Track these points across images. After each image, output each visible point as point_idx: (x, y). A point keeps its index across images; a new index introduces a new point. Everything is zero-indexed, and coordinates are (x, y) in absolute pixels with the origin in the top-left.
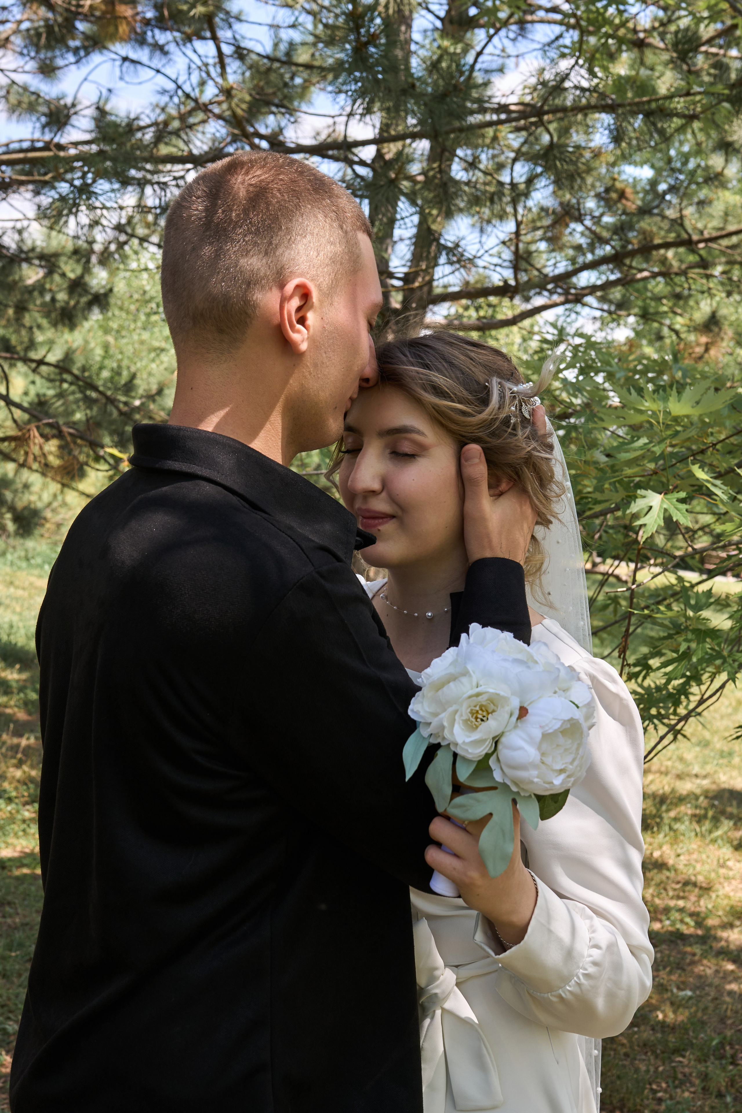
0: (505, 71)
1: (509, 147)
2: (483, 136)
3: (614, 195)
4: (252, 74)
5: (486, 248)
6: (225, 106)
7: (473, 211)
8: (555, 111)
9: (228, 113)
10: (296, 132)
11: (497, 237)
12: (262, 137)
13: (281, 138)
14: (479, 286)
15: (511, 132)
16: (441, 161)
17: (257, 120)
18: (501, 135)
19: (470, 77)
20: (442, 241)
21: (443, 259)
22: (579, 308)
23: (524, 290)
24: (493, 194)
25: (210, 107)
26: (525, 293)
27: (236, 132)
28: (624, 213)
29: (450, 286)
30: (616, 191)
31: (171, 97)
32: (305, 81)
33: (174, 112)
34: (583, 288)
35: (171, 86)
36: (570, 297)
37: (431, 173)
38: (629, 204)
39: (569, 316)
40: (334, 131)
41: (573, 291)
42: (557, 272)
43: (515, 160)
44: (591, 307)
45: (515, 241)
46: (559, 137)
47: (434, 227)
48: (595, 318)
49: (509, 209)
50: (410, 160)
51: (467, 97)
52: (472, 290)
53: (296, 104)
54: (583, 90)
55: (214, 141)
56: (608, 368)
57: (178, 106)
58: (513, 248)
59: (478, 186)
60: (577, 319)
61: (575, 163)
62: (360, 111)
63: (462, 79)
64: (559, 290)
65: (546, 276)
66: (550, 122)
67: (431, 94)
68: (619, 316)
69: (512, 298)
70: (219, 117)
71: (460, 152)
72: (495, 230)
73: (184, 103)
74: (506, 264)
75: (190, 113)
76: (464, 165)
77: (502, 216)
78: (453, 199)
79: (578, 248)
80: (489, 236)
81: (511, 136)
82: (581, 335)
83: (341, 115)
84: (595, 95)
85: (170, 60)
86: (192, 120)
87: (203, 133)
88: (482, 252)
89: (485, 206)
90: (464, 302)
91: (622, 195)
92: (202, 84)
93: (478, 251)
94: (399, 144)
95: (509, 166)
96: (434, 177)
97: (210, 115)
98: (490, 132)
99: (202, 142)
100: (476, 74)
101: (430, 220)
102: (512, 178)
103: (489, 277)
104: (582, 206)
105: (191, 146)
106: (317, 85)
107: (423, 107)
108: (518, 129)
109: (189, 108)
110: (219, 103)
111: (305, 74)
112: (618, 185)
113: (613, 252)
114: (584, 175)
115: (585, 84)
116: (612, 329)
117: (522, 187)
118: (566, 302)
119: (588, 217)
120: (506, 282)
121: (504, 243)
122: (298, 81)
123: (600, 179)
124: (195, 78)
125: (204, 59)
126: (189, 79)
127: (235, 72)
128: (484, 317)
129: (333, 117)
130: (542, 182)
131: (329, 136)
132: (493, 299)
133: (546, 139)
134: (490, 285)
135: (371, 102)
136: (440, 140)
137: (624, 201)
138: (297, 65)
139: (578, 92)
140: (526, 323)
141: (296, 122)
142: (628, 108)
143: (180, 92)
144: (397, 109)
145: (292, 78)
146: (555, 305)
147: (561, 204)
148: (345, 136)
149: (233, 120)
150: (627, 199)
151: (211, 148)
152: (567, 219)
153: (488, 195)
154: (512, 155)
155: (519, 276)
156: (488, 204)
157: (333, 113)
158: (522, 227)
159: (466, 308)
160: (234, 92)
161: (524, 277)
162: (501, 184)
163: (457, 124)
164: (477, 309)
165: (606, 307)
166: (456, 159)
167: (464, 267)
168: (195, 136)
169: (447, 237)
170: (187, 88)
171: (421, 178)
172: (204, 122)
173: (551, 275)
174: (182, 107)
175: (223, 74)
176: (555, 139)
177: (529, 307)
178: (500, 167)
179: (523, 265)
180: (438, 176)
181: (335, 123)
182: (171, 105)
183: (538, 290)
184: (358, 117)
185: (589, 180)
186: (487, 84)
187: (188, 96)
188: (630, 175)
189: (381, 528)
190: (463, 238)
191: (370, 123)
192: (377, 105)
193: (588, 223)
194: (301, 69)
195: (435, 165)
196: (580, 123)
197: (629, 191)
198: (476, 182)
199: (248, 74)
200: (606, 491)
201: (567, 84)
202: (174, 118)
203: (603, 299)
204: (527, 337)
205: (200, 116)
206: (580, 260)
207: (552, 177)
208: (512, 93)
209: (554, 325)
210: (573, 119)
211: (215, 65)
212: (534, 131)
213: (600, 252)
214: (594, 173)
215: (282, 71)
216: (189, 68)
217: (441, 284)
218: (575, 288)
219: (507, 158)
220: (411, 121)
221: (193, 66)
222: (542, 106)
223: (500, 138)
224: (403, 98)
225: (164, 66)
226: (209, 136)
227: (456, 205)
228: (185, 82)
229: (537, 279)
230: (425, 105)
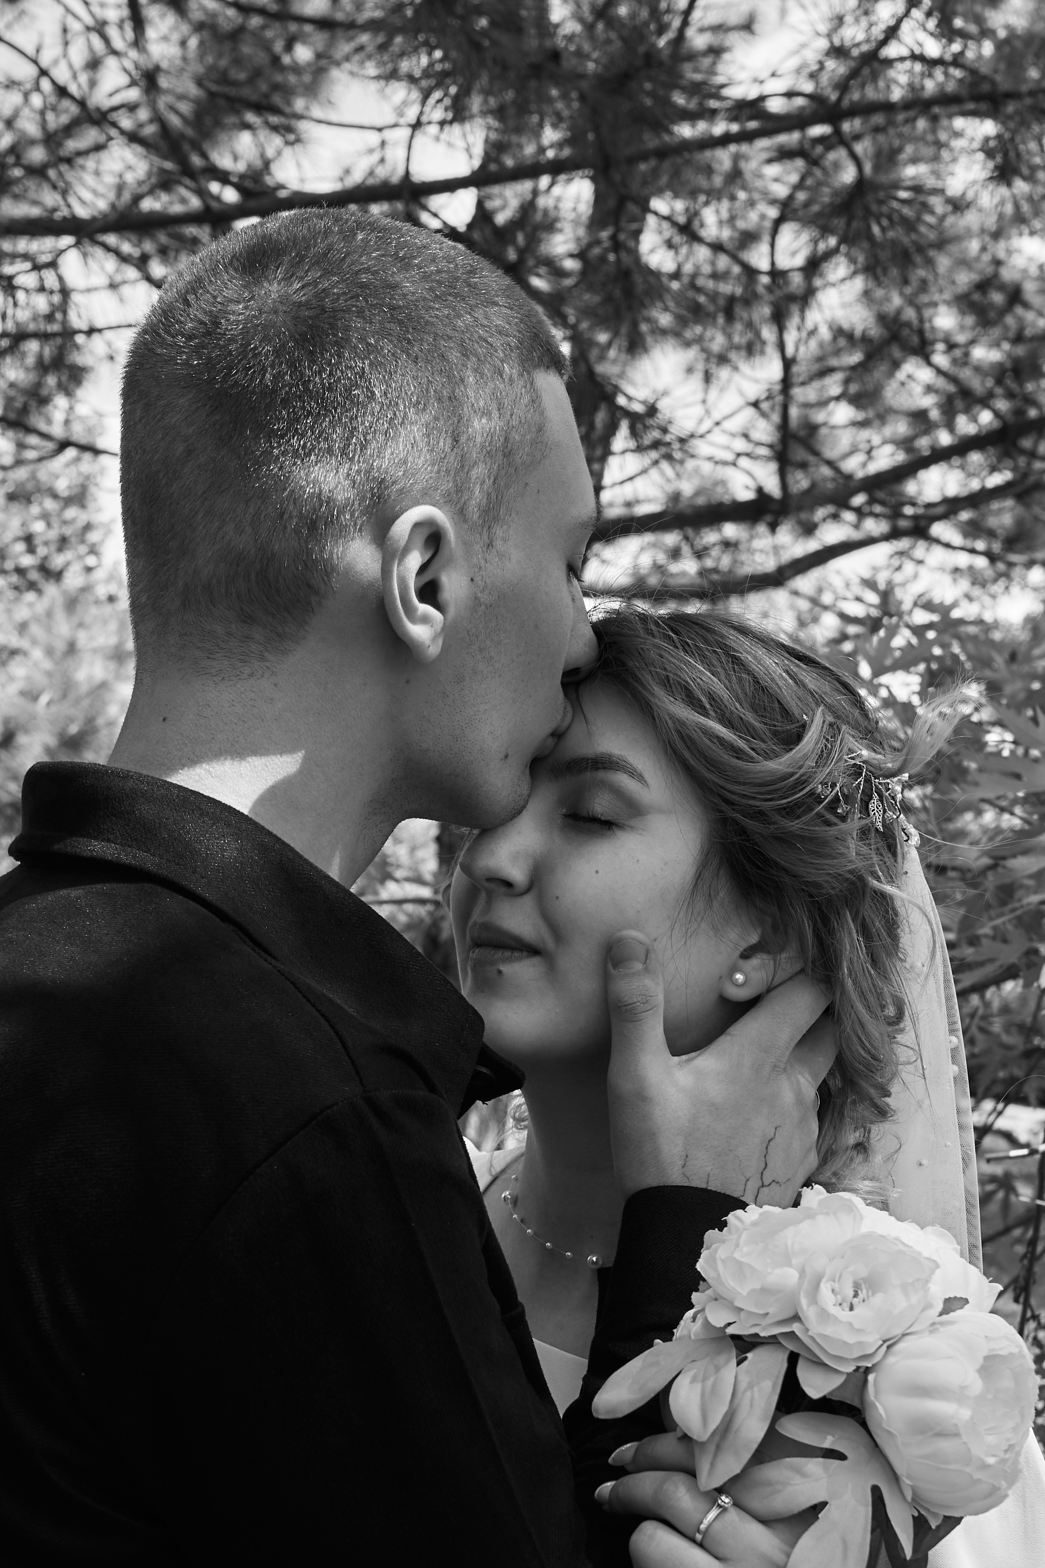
0: (756, 27)
1: (765, 193)
2: (709, 171)
3: (997, 298)
4: (202, 43)
5: (717, 415)
6: (143, 114)
7: (688, 334)
8: (865, 109)
9: (150, 130)
10: (299, 165)
11: (741, 393)
12: (224, 177)
13: (269, 181)
14: (701, 501)
15: (770, 161)
16: (616, 223)
17: (215, 143)
18: (749, 167)
19: (680, 37)
20: (621, 401)
21: (621, 440)
22: (920, 549)
23: (800, 509)
24: (731, 300)
25: (114, 116)
26: (803, 516)
27: (169, 165)
28: (1018, 339)
29: (638, 502)
30: (1002, 287)
31: (26, 95)
32: (319, 56)
33: (30, 126)
34: (929, 506)
35: (25, 71)
36: (903, 524)
37: (596, 251)
38: (1030, 316)
39: (899, 568)
40: (382, 160)
41: (908, 510)
42: (873, 468)
43: (778, 223)
44: (948, 546)
45: (779, 399)
46: (877, 168)
47: (601, 369)
48: (956, 570)
49: (768, 333)
50: (550, 225)
51: (674, 81)
52: (688, 511)
53: (299, 104)
54: (932, 63)
55: (120, 188)
56: (988, 673)
57: (42, 113)
58: (776, 418)
59: (701, 282)
60: (916, 576)
61: (910, 225)
62: (438, 114)
63: (662, 42)
64: (878, 509)
65: (849, 477)
66: (857, 137)
67: (596, 76)
68: (1011, 565)
69: (773, 527)
70: (133, 137)
71: (660, 205)
72: (737, 378)
73: (54, 109)
74: (764, 451)
75: (69, 130)
76: (668, 231)
77: (752, 349)
78: (643, 305)
79: (919, 417)
80: (722, 390)
81: (772, 170)
82: (929, 606)
83: (395, 125)
84: (957, 73)
85: (23, 13)
86: (72, 145)
87: (97, 173)
88: (707, 424)
89: (714, 324)
90: (671, 538)
91: (1015, 296)
92: (94, 64)
93: (701, 421)
94: (525, 187)
95: (766, 238)
96: (603, 259)
97: (113, 132)
98: (723, 158)
99: (95, 192)
100: (690, 32)
101: (594, 353)
102: (773, 264)
103: (723, 483)
104: (927, 325)
105: (72, 201)
106: (347, 66)
107: (576, 105)
108: (784, 155)
109: (64, 119)
110: (131, 108)
111: (320, 38)
112: (1007, 275)
113: (996, 424)
114: (932, 253)
115: (933, 48)
116: (994, 597)
117: (797, 280)
118: (894, 535)
119: (940, 347)
120: (760, 490)
121: (756, 404)
122: (303, 53)
123: (963, 263)
124: (78, 54)
125: (96, 10)
126: (65, 55)
127: (165, 39)
128: (715, 570)
129: (380, 130)
130: (838, 269)
131: (371, 173)
132: (730, 530)
133: (848, 175)
134: (726, 499)
135: (465, 92)
136: (617, 177)
137: (1019, 310)
138: (302, 20)
139: (918, 67)
140: (805, 583)
141: (298, 140)
142: (1028, 101)
143: (46, 84)
144: (522, 108)
145: (289, 47)
146: (869, 541)
147: (882, 318)
148: (407, 173)
149: (163, 145)
150: (1026, 305)
151: (113, 206)
152: (896, 352)
153: (721, 302)
154: (773, 213)
155: (790, 479)
156: (721, 320)
157: (379, 123)
158: (795, 369)
159: (675, 554)
160: (163, 82)
161: (800, 482)
162: (750, 272)
163: (651, 142)
164: (700, 554)
165: (980, 545)
166: (651, 220)
167: (669, 457)
168: (80, 180)
169: (630, 390)
170: (62, 75)
171: (570, 264)
172: (99, 148)
173: (860, 474)
174: (50, 117)
175: (138, 43)
176: (868, 168)
177: (812, 545)
178: (748, 238)
179: (799, 453)
180: (612, 257)
181: (383, 144)
182: (26, 112)
183: (830, 509)
184: (433, 129)
185: (943, 262)
186: (716, 51)
187: (62, 91)
188: (1030, 259)
189: (505, 968)
190: (665, 393)
191: (461, 144)
192: (476, 103)
193: (940, 359)
194: (308, 28)
195: (605, 234)
196: (921, 139)
197: (1030, 288)
198: (694, 276)
199: (193, 42)
200: (985, 942)
201: (892, 50)
202: (32, 142)
203: (973, 529)
204: (807, 617)
205: (91, 136)
206: (923, 443)
207: (861, 259)
208: (773, 75)
209: (870, 584)
210: (906, 130)
211: (120, 25)
212: (822, 156)
213: (965, 426)
214: (953, 248)
215: (269, 34)
216: (65, 30)
217: (620, 500)
218: (914, 504)
219: (763, 217)
220: (550, 135)
221: (75, 26)
222: (839, 100)
223: (748, 176)
224: (533, 84)
225: (9, 26)
226: (110, 180)
227: (648, 320)
228: (56, 62)
229: (830, 486)
230: (582, 98)
